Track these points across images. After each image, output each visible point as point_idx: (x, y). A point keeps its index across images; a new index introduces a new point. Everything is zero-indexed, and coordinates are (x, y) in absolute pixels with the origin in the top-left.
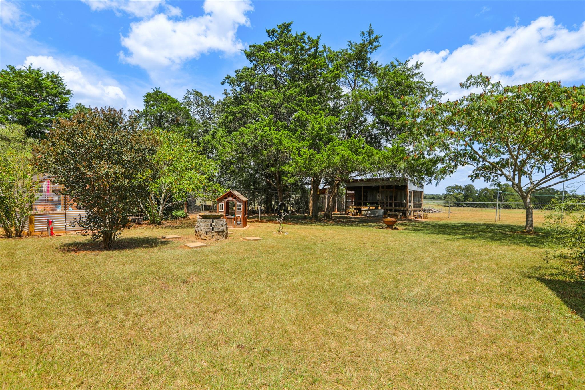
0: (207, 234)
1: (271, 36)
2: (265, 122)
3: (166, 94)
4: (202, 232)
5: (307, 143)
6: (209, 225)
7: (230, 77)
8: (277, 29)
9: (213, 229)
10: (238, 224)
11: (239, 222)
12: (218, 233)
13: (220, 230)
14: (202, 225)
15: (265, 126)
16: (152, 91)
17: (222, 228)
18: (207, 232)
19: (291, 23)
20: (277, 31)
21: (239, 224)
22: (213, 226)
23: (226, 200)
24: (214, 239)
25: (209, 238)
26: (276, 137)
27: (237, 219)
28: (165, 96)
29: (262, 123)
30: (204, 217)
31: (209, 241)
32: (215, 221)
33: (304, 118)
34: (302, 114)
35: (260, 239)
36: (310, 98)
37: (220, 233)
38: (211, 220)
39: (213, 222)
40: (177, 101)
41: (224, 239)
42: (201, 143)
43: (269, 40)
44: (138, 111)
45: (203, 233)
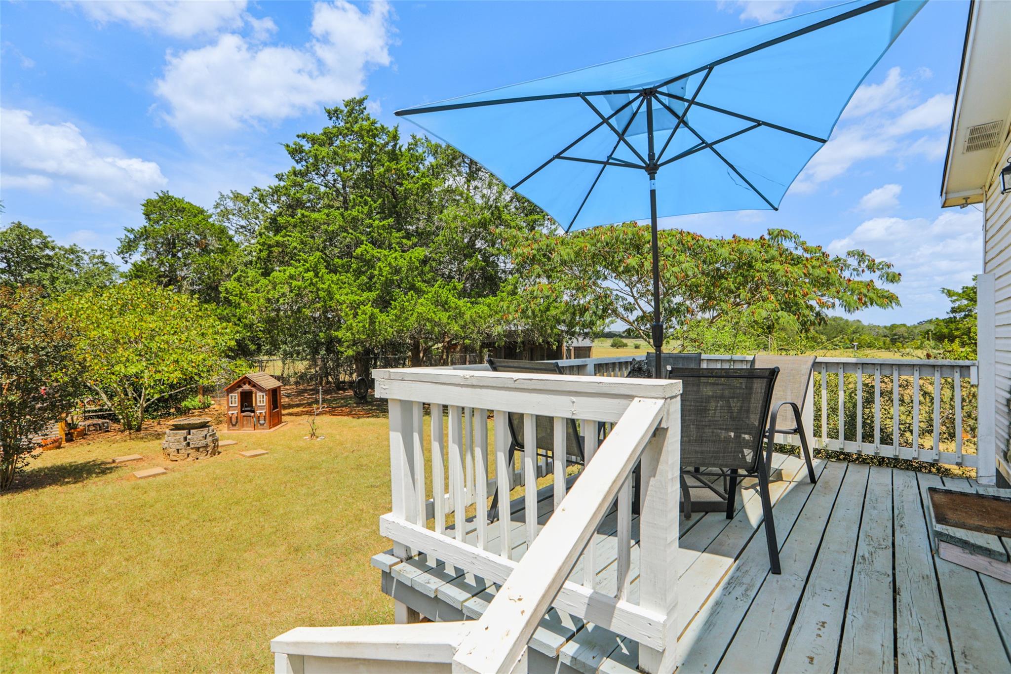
0: (178, 452)
1: (334, 118)
2: (308, 265)
3: (181, 201)
4: (170, 450)
5: (373, 295)
6: (182, 440)
7: (259, 190)
8: (343, 108)
9: (188, 444)
10: (261, 424)
11: (262, 422)
12: (198, 449)
13: (200, 445)
14: (172, 439)
15: (308, 270)
16: (155, 197)
17: (203, 442)
18: (178, 450)
19: (364, 99)
20: (342, 111)
21: (263, 424)
22: (188, 441)
23: (240, 390)
24: (190, 459)
25: (183, 458)
26: (323, 288)
27: (259, 417)
28: (178, 205)
29: (303, 265)
30: (177, 428)
31: (181, 462)
32: (192, 431)
33: (368, 257)
34: (366, 250)
35: (263, 454)
36: (384, 222)
37: (201, 450)
38: (185, 431)
39: (189, 434)
40: (202, 212)
41: (208, 456)
42: (221, 292)
43: (330, 124)
44: (133, 230)
45: (172, 451)
